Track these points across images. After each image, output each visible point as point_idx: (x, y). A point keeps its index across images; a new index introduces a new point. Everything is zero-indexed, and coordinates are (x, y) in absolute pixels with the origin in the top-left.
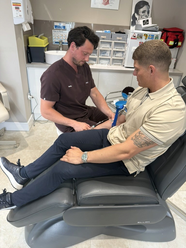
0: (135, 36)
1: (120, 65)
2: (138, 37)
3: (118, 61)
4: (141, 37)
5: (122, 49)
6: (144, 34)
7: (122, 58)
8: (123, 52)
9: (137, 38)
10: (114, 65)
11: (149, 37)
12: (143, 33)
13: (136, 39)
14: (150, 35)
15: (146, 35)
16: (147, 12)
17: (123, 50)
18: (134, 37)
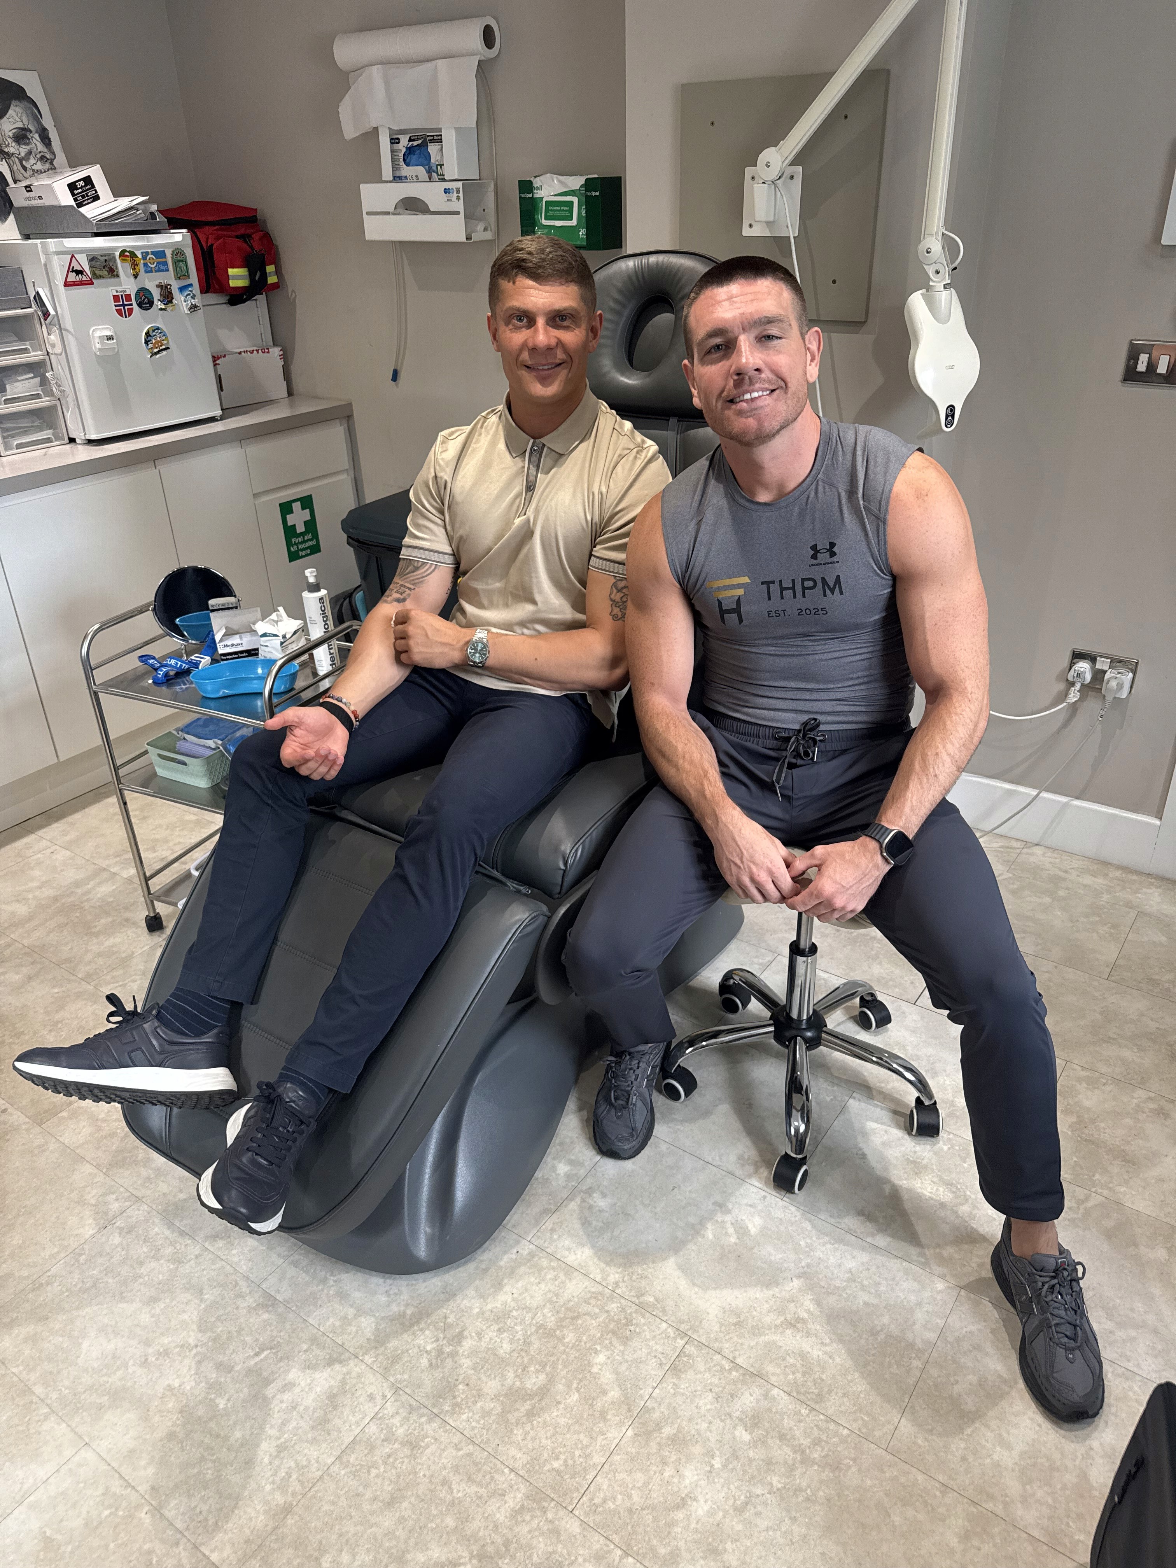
0: (79, 268)
1: (48, 440)
2: (98, 272)
3: (24, 423)
4: (113, 272)
5: (25, 351)
6: (117, 254)
7: (44, 402)
8: (37, 369)
9: (94, 274)
10: (19, 446)
11: (145, 265)
12: (115, 248)
13: (90, 283)
14: (147, 253)
15: (128, 255)
16: (37, 136)
17: (35, 356)
18: (79, 272)
